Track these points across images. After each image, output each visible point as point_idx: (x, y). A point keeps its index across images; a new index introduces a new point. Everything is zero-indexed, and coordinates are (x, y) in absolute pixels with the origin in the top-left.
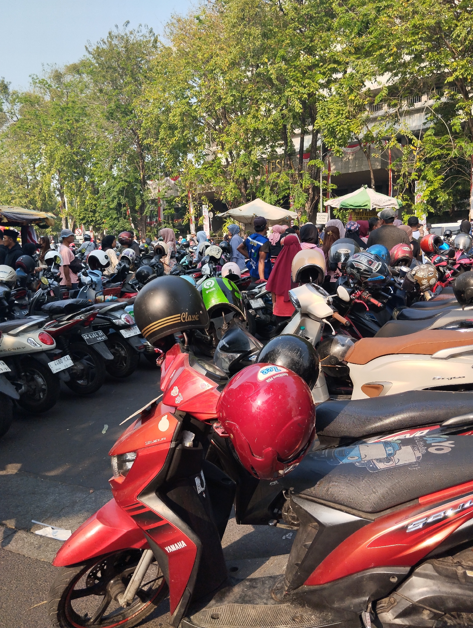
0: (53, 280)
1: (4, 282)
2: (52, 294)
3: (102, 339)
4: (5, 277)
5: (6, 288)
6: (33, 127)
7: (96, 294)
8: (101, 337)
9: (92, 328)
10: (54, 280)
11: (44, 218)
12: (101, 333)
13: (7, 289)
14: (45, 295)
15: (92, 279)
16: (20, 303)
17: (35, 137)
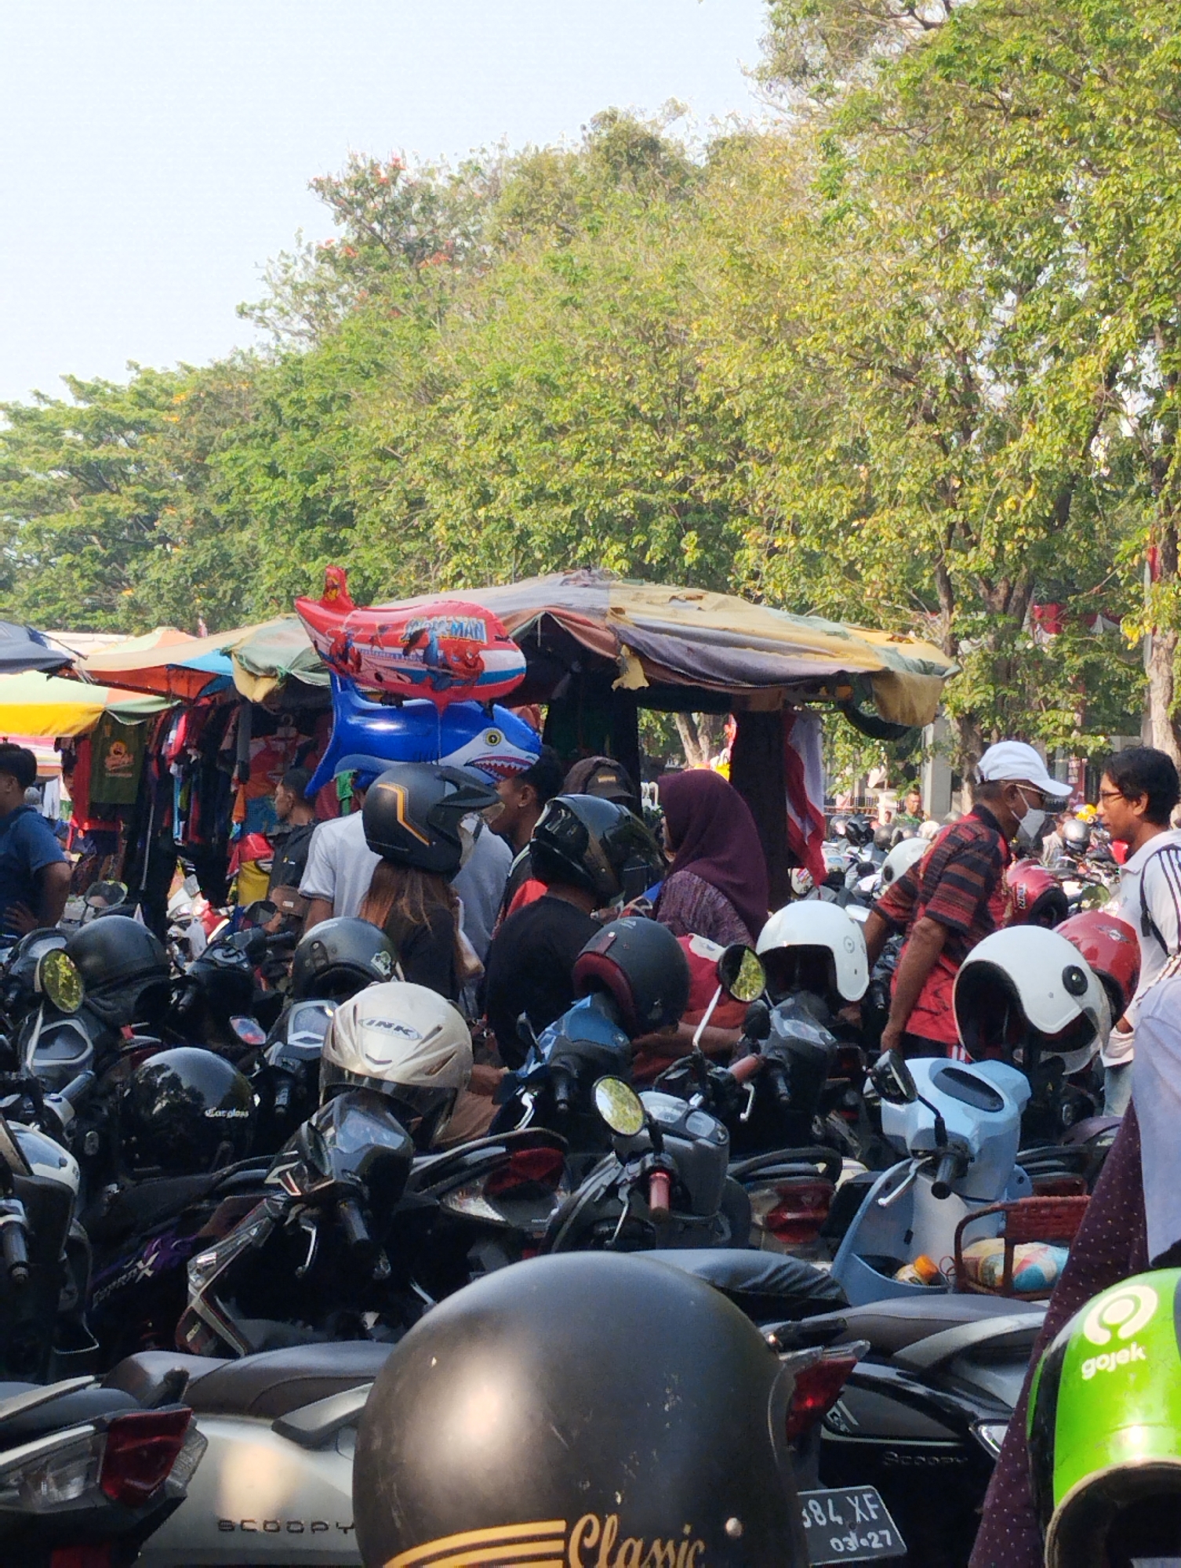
0: (696, 1100)
1: (387, 1090)
2: (658, 1198)
3: (862, 1550)
4: (396, 1061)
5: (392, 1128)
6: (1035, 60)
7: (961, 1227)
8: (863, 1530)
9: (813, 1461)
10: (703, 1107)
11: (869, 675)
12: (867, 1502)
13: (392, 1140)
14: (623, 1195)
15: (939, 1122)
16: (514, 1224)
17: (1039, 126)
